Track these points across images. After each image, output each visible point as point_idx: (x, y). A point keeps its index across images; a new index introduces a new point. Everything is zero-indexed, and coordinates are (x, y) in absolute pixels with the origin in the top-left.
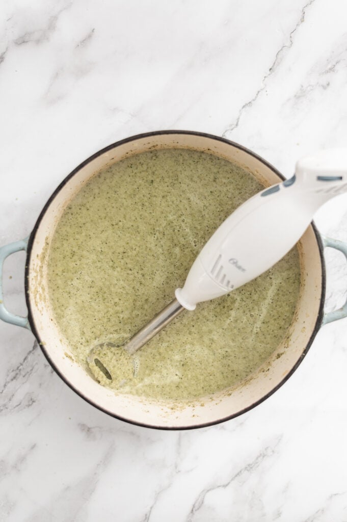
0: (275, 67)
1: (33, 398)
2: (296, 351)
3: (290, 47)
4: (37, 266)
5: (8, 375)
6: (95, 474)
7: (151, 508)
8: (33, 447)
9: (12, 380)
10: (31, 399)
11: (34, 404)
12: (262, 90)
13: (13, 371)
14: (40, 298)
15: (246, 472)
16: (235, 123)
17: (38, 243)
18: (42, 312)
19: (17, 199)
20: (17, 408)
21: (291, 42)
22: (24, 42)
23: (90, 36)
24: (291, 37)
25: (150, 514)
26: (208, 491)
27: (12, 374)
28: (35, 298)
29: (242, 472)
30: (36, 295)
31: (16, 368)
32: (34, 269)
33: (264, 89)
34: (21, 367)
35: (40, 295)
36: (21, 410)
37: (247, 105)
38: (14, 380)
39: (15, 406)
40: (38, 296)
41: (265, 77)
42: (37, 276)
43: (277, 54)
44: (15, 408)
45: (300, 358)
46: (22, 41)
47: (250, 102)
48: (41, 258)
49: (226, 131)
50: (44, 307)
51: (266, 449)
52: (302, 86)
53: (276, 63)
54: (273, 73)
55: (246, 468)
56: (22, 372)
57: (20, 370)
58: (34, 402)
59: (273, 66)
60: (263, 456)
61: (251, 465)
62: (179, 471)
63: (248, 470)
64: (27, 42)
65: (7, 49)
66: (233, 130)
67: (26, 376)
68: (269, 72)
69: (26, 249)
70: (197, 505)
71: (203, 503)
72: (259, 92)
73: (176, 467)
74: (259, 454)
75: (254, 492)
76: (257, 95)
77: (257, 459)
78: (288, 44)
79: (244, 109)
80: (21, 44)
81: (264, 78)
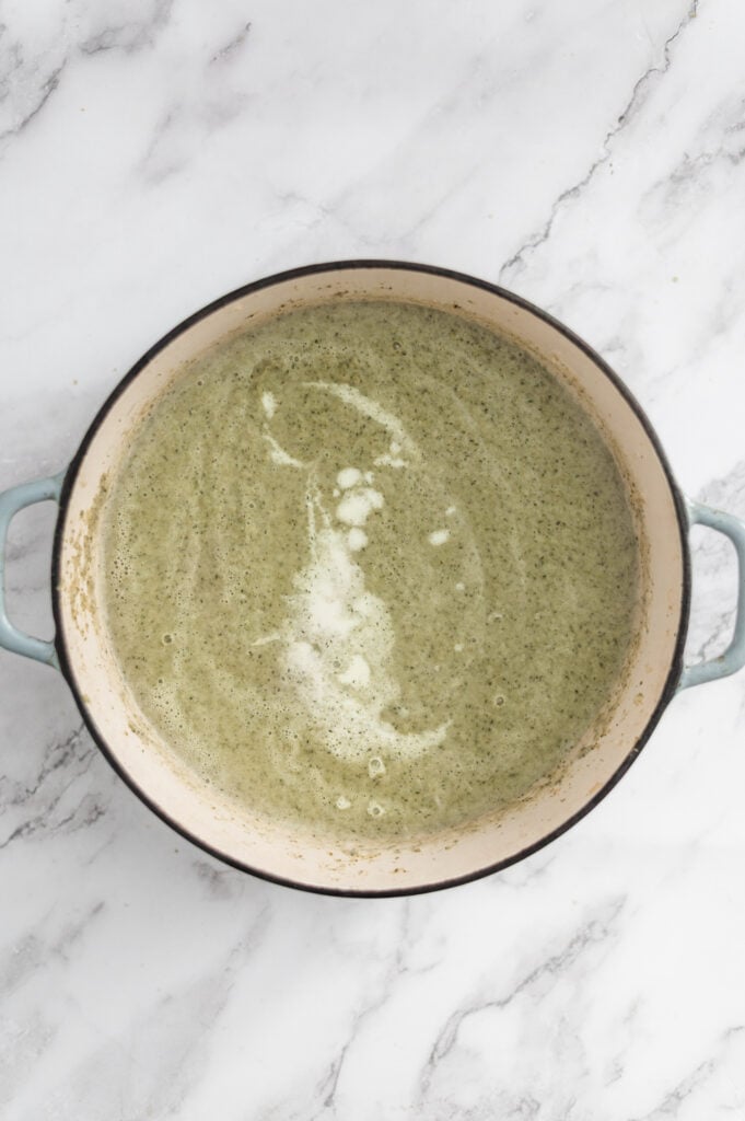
0: (631, 112)
1: (99, 805)
2: (621, 742)
3: (664, 72)
4: (80, 535)
5: (47, 757)
6: (228, 970)
7: (344, 1049)
8: (98, 908)
9: (56, 766)
10: (96, 808)
11: (101, 818)
12: (601, 161)
13: (58, 747)
14: (82, 604)
15: (547, 973)
16: (543, 232)
17: (84, 485)
18: (85, 633)
19: (76, 382)
20: (64, 827)
21: (667, 60)
22: (101, 48)
23: (240, 40)
24: (667, 50)
25: (342, 1062)
26: (467, 1013)
27: (56, 755)
28: (73, 602)
29: (539, 973)
30: (74, 596)
31: (63, 742)
32: (72, 540)
33: (605, 159)
34: (75, 740)
35: (84, 599)
36: (74, 830)
37: (568, 193)
38: (61, 768)
39: (60, 820)
40: (78, 600)
41: (609, 135)
42: (79, 556)
43: (637, 85)
44: (60, 825)
45: (628, 758)
46: (96, 46)
47: (575, 189)
48: (90, 520)
49: (523, 249)
50: (90, 624)
51: (591, 925)
52: (687, 157)
53: (634, 105)
54: (626, 128)
55: (547, 965)
56: (77, 749)
57: (73, 746)
58: (100, 813)
59: (626, 112)
60: (582, 939)
61: (559, 958)
62: (406, 969)
63: (551, 971)
64: (107, 48)
65: (65, 62)
66: (538, 247)
67: (87, 759)
68: (617, 125)
69: (58, 496)
70: (442, 1045)
71: (454, 1040)
72: (594, 166)
73: (399, 960)
74: (574, 936)
75: (563, 1019)
76: (591, 172)
77: (571, 946)
78: (660, 65)
79: (563, 201)
80: (94, 51)
81: (606, 138)
